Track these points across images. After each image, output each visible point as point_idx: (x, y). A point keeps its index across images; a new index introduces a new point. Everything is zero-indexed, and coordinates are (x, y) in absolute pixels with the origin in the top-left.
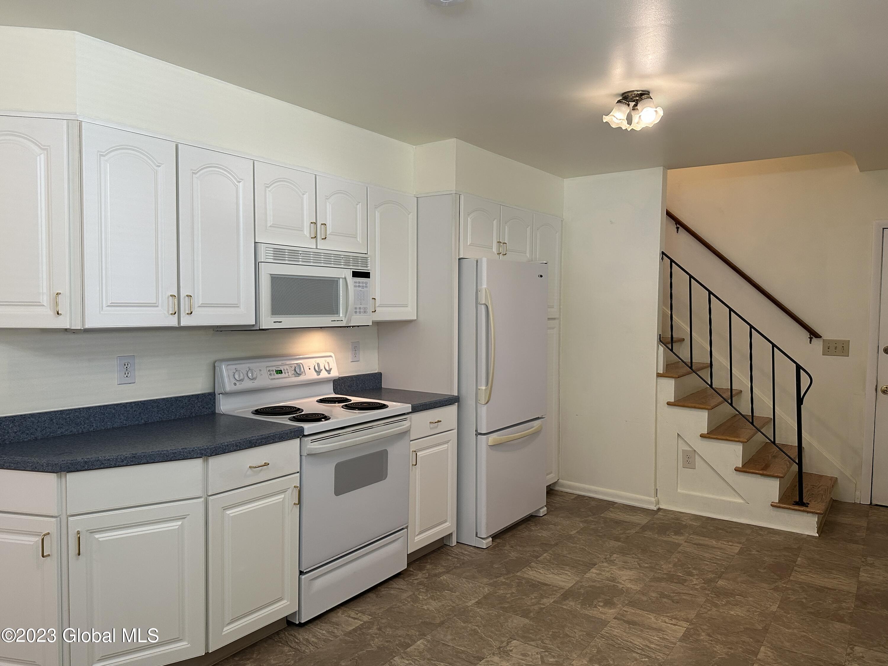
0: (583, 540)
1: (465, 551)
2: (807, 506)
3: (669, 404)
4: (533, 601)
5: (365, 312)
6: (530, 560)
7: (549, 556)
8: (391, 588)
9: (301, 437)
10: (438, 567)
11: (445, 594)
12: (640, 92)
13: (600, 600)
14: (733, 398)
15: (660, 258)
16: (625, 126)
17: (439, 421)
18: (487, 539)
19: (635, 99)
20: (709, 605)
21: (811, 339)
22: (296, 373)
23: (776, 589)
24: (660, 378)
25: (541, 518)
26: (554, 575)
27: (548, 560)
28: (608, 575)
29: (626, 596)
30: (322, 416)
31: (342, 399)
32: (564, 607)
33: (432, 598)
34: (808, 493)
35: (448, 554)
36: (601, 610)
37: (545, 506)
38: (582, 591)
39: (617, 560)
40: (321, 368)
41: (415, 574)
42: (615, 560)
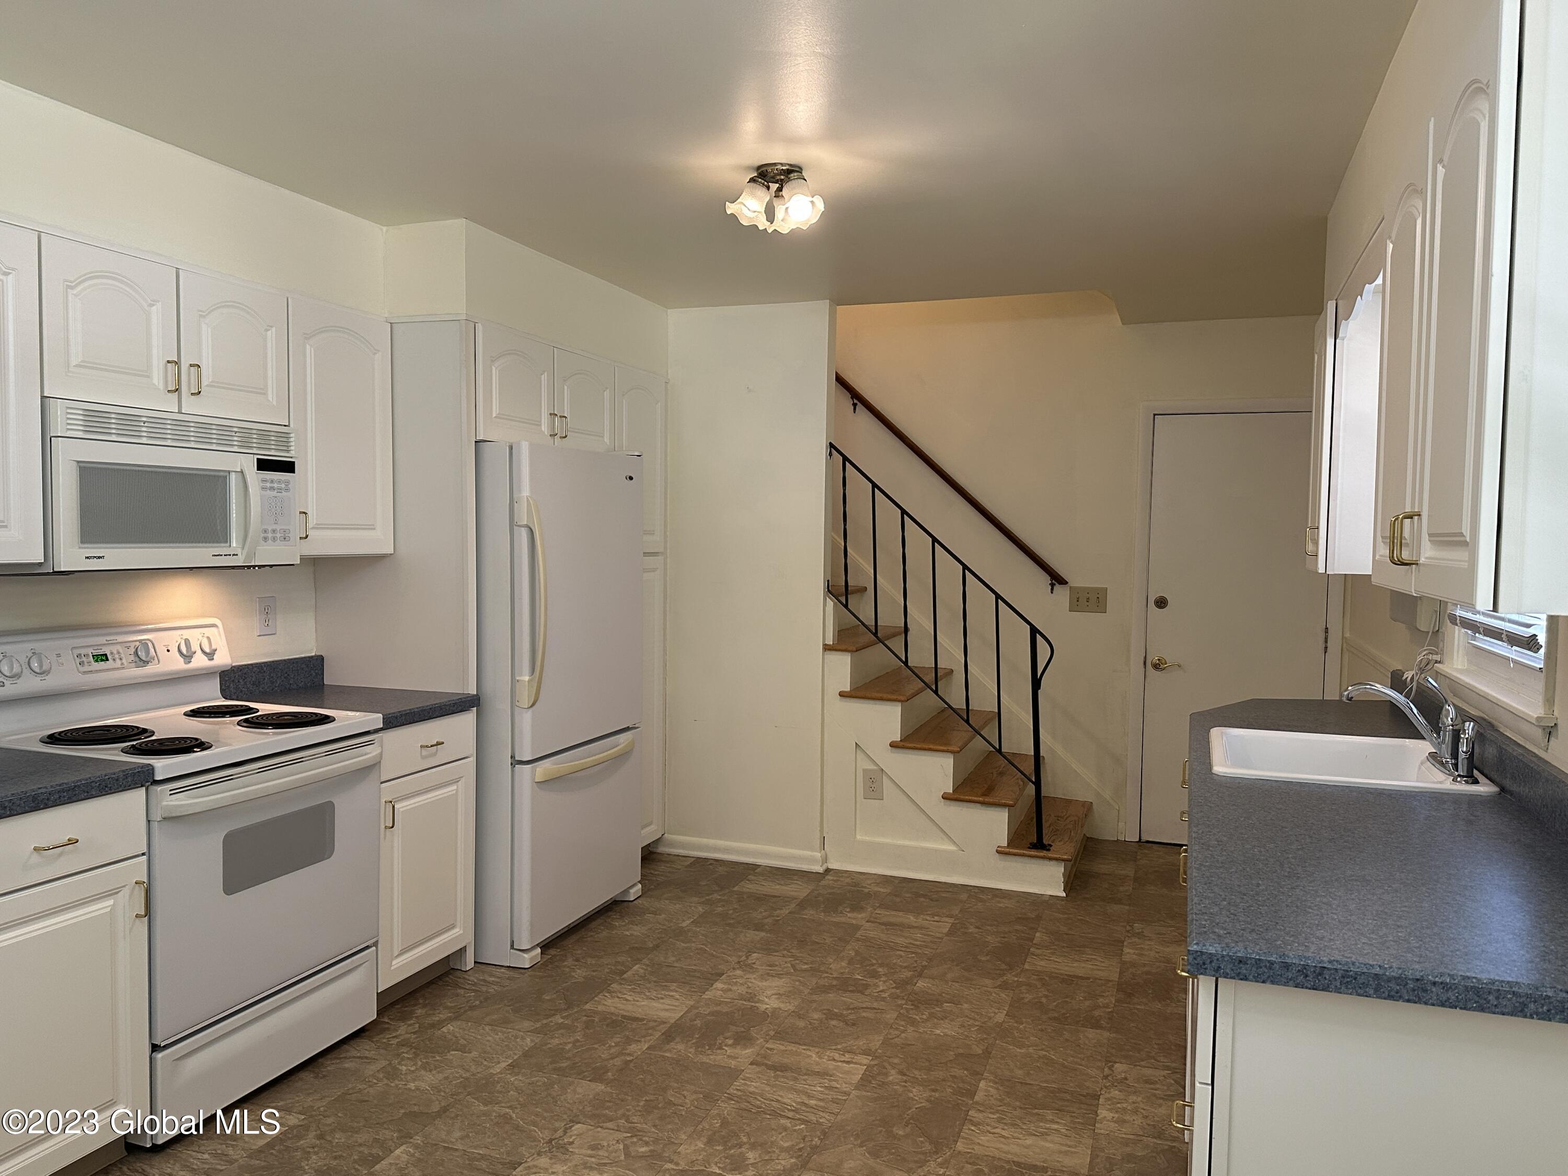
0: (703, 935)
1: (491, 975)
2: (1049, 850)
3: (842, 695)
4: (613, 1050)
5: (285, 539)
6: (610, 980)
7: (642, 968)
8: (345, 1058)
9: (147, 784)
10: (437, 1011)
11: (451, 1057)
12: (787, 167)
13: (729, 1034)
14: (939, 683)
15: (826, 454)
16: (763, 223)
17: (438, 744)
18: (532, 951)
19: (778, 177)
20: (903, 1023)
21: (1052, 585)
22: (137, 659)
23: (1004, 986)
24: (828, 652)
25: (630, 903)
26: (650, 1000)
27: (641, 976)
28: (742, 990)
29: (770, 1023)
30: (194, 743)
31: (239, 708)
32: (668, 1055)
33: (425, 1067)
34: (1051, 828)
35: (457, 986)
36: (729, 1051)
37: (640, 882)
38: (698, 1022)
39: (758, 963)
40: (193, 650)
41: (392, 1027)
42: (754, 963)
